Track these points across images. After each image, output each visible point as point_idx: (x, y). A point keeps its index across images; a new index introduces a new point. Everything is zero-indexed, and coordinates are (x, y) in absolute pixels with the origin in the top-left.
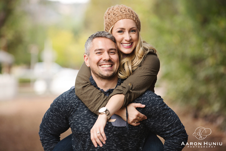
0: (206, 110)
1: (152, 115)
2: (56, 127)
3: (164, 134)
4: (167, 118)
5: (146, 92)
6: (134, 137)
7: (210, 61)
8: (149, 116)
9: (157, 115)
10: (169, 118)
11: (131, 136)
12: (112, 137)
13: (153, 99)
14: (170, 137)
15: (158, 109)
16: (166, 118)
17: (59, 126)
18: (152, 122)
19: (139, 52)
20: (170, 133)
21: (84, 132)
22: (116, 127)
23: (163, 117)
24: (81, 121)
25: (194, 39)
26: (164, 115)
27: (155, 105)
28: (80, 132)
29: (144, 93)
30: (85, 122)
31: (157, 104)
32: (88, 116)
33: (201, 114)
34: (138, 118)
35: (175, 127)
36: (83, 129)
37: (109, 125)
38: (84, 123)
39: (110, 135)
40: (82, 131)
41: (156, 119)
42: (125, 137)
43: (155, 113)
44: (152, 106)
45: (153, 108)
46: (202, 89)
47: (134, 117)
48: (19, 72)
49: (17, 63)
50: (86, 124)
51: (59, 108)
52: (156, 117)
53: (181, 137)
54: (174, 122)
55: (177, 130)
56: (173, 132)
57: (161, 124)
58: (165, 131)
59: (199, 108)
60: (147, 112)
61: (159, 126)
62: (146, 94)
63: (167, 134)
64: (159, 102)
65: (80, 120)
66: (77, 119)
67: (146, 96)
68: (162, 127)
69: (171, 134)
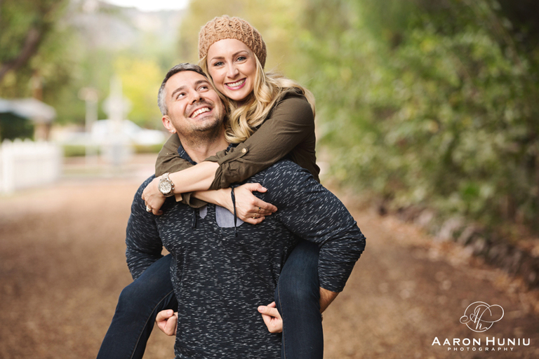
0: (402, 200)
1: (286, 203)
2: (142, 237)
3: (313, 237)
4: (316, 207)
5: (275, 163)
6: (258, 244)
7: (407, 112)
8: (281, 207)
9: (296, 203)
10: (320, 207)
11: (252, 243)
12: (221, 246)
13: (287, 175)
14: (325, 243)
15: (295, 192)
16: (313, 207)
17: (145, 235)
18: (289, 215)
19: (263, 94)
20: (323, 235)
21: (176, 242)
22: (224, 229)
23: (308, 207)
24: (170, 224)
25: (378, 74)
26: (309, 203)
27: (289, 185)
28: (169, 242)
29: (272, 165)
30: (176, 224)
31: (293, 184)
32: (180, 213)
33: (392, 206)
34: (257, 209)
35: (334, 223)
36: (173, 237)
37: (214, 226)
38: (174, 226)
39: (218, 244)
40: (173, 241)
41: (295, 210)
42: (241, 245)
43: (291, 200)
44: (285, 187)
45: (286, 190)
46: (395, 162)
47: (249, 208)
48: (64, 136)
49: (60, 120)
50: (178, 228)
51: (139, 205)
52: (294, 207)
53: (347, 242)
54: (331, 214)
55: (337, 228)
56: (330, 232)
57: (306, 219)
58: (315, 231)
59: (388, 197)
60: (274, 198)
61: (301, 223)
62: (275, 166)
63: (319, 236)
64: (297, 180)
65: (168, 222)
66: (165, 220)
67: (274, 170)
68: (308, 224)
69: (327, 238)
